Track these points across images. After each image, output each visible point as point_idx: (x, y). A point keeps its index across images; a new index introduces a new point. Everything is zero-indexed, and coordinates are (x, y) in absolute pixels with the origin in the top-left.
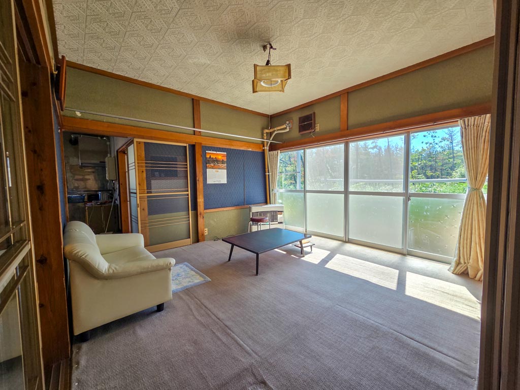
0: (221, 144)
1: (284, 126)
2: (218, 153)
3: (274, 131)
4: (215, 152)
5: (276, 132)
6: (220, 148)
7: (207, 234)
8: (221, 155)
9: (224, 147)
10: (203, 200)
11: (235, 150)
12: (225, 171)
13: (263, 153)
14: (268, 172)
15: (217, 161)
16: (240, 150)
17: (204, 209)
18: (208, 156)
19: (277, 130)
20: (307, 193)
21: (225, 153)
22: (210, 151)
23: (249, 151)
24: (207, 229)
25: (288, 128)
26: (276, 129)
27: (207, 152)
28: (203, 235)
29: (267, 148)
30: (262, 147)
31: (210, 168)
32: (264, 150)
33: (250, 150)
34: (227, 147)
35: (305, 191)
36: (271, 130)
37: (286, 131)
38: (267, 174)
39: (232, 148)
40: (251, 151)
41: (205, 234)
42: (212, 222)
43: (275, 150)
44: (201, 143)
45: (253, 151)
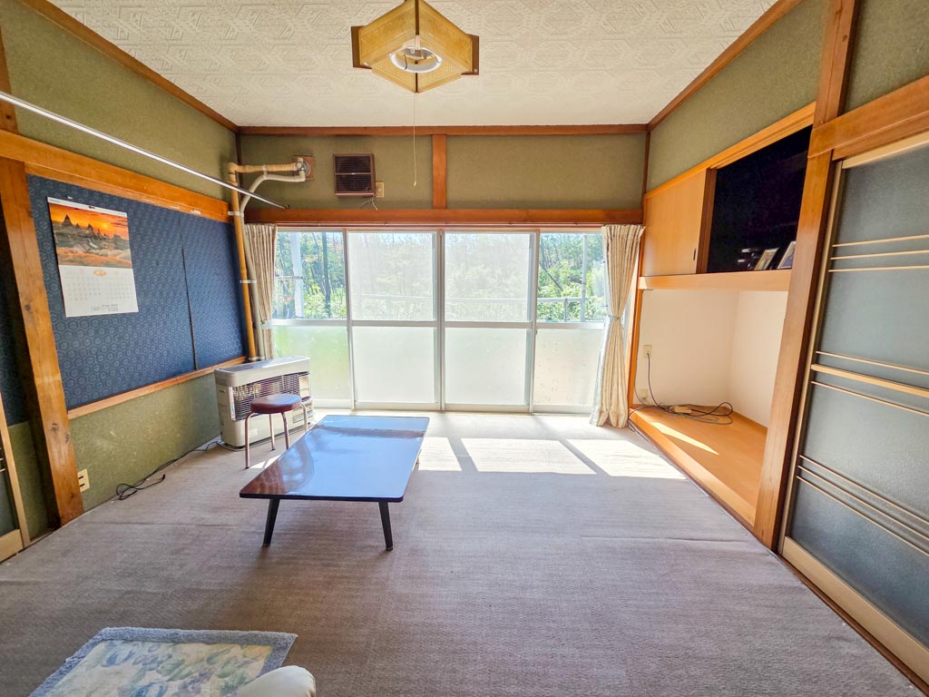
0: (108, 181)
1: (292, 167)
2: (98, 210)
3: (261, 173)
4: (85, 207)
5: (265, 178)
6: (101, 195)
7: (87, 486)
8: (110, 221)
9: (118, 191)
10: (58, 377)
11: (154, 207)
12: (129, 273)
13: (230, 227)
14: (249, 278)
15: (94, 236)
16: (169, 211)
17: (69, 408)
18: (58, 218)
19: (268, 172)
20: (354, 328)
21: (124, 215)
22: (65, 198)
23: (194, 216)
24: (84, 473)
25: (302, 173)
26: (264, 168)
27: (50, 200)
28: (74, 495)
29: (239, 214)
30: (225, 209)
31: (72, 262)
32: (232, 219)
33: (197, 212)
34: (130, 195)
35: (350, 323)
36: (249, 169)
37: (297, 180)
38: (246, 282)
39: (145, 199)
40: (199, 218)
41: (82, 489)
42: (101, 444)
43: (263, 223)
44: (22, 164)
45: (205, 219)
